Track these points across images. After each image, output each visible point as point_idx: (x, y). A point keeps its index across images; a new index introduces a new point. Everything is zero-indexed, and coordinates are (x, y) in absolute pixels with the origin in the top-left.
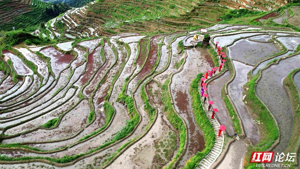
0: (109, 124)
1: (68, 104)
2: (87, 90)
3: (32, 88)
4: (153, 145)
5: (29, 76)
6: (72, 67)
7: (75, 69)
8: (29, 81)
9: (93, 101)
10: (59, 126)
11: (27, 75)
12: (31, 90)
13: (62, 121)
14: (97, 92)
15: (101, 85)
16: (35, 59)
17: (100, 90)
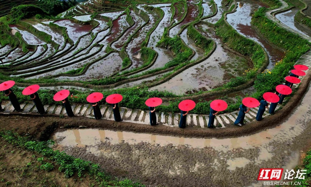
0: (152, 63)
1: (94, 58)
2: (116, 45)
3: (46, 55)
4: (219, 66)
5: (41, 45)
6: (93, 33)
7: (97, 33)
8: (42, 49)
9: (125, 50)
10: (85, 73)
11: (40, 45)
12: (44, 56)
13: (88, 69)
14: (129, 44)
15: (133, 38)
16: (48, 30)
17: (132, 42)
